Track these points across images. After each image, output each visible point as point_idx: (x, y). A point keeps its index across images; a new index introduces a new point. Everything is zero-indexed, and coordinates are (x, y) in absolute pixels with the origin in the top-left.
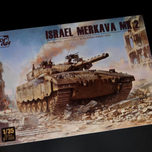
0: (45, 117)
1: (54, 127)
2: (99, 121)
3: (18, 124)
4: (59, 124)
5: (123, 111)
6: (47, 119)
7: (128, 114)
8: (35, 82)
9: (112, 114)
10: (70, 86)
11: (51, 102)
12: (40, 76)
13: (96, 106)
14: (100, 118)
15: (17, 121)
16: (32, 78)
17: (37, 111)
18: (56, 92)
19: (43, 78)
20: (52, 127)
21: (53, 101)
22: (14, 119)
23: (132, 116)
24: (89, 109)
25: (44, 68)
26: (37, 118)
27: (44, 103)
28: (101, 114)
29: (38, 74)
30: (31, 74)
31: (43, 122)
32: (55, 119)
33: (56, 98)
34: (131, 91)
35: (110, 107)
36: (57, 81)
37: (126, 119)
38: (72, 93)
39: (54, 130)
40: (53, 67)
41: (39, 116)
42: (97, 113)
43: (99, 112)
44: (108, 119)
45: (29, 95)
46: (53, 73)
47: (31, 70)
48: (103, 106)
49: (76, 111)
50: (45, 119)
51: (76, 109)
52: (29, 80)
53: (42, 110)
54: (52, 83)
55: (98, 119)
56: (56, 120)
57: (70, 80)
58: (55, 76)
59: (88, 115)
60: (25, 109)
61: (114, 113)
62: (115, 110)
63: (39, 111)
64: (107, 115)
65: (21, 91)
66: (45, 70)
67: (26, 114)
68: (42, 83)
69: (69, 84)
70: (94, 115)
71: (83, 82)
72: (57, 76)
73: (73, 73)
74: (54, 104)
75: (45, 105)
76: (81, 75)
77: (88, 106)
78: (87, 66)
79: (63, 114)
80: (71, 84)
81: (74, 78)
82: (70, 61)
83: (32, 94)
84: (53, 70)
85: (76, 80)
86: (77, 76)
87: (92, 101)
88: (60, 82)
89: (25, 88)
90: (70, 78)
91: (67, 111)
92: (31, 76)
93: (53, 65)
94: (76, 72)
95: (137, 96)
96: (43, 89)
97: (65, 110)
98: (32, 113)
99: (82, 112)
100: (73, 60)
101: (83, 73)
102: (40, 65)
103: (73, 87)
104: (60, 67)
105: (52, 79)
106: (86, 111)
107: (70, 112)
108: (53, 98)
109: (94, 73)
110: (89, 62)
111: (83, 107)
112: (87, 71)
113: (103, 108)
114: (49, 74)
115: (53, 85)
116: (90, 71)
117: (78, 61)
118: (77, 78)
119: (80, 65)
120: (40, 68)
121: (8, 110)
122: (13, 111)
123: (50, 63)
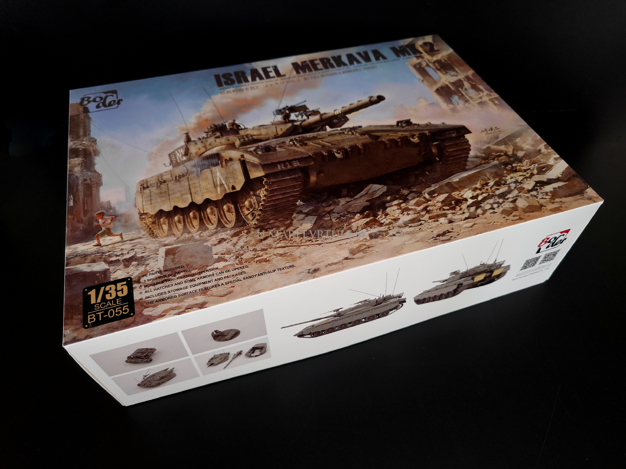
0: (235, 239)
1: (266, 261)
2: (406, 225)
3: (142, 269)
4: (281, 251)
5: (468, 194)
6: (241, 243)
7: (484, 199)
8: (194, 166)
9: (440, 205)
10: (296, 164)
11: (247, 203)
12: (209, 153)
13: (385, 195)
14: (405, 218)
15: (141, 261)
16: (185, 158)
17: (207, 229)
18: (259, 180)
19: (217, 156)
20: (260, 261)
21: (254, 200)
22: (127, 256)
23: (501, 201)
24: (368, 204)
25: (216, 138)
26: (209, 244)
27: (225, 207)
28: (407, 209)
29: (203, 150)
30: (182, 151)
31: (229, 252)
32: (265, 239)
33: (262, 193)
34: (472, 153)
35: (428, 190)
36: (259, 157)
37: (485, 212)
38: (307, 176)
39: (267, 266)
40: (242, 133)
41: (214, 239)
42: (395, 208)
43: (399, 205)
44: (430, 218)
45: (178, 195)
46: (243, 144)
47: (182, 143)
48: (405, 192)
49: (330, 212)
50: (234, 245)
51: (328, 209)
52: (175, 164)
53: (220, 224)
54: (243, 163)
55: (400, 222)
56: (269, 241)
57: (295, 152)
58: (252, 149)
59: (367, 216)
60: (165, 227)
61: (443, 202)
62: (446, 195)
63: (212, 228)
64: (425, 209)
65: (154, 189)
66: (223, 140)
67: (170, 240)
68: (217, 165)
69: (295, 160)
70: (387, 215)
71: (332, 151)
72: (258, 147)
73: (299, 137)
74: (257, 207)
75: (229, 211)
76: (324, 140)
77: (361, 197)
78: (335, 121)
79: (291, 224)
80: (300, 160)
81: (307, 147)
82: (286, 117)
83: (188, 191)
84: (243, 138)
85: (311, 150)
86: (312, 143)
87: (371, 185)
88: (267, 159)
89: (165, 182)
90: (294, 148)
91: (302, 216)
92: (180, 156)
93: (242, 129)
94: (308, 135)
95: (492, 161)
96: (221, 177)
97: (294, 215)
98: (190, 235)
99: (349, 213)
100: (295, 115)
101: (329, 135)
102: (205, 132)
103: (306, 165)
104: (263, 132)
105: (242, 156)
106: (359, 209)
107: (310, 217)
108: (252, 193)
109: (356, 132)
110: (337, 115)
111: (348, 202)
112: (338, 130)
113: (407, 195)
114: (232, 146)
115: (248, 167)
116: (345, 129)
117: (308, 116)
118: (314, 145)
119: (316, 123)
120: (206, 138)
121: (109, 238)
122: (125, 237)
123: (233, 127)
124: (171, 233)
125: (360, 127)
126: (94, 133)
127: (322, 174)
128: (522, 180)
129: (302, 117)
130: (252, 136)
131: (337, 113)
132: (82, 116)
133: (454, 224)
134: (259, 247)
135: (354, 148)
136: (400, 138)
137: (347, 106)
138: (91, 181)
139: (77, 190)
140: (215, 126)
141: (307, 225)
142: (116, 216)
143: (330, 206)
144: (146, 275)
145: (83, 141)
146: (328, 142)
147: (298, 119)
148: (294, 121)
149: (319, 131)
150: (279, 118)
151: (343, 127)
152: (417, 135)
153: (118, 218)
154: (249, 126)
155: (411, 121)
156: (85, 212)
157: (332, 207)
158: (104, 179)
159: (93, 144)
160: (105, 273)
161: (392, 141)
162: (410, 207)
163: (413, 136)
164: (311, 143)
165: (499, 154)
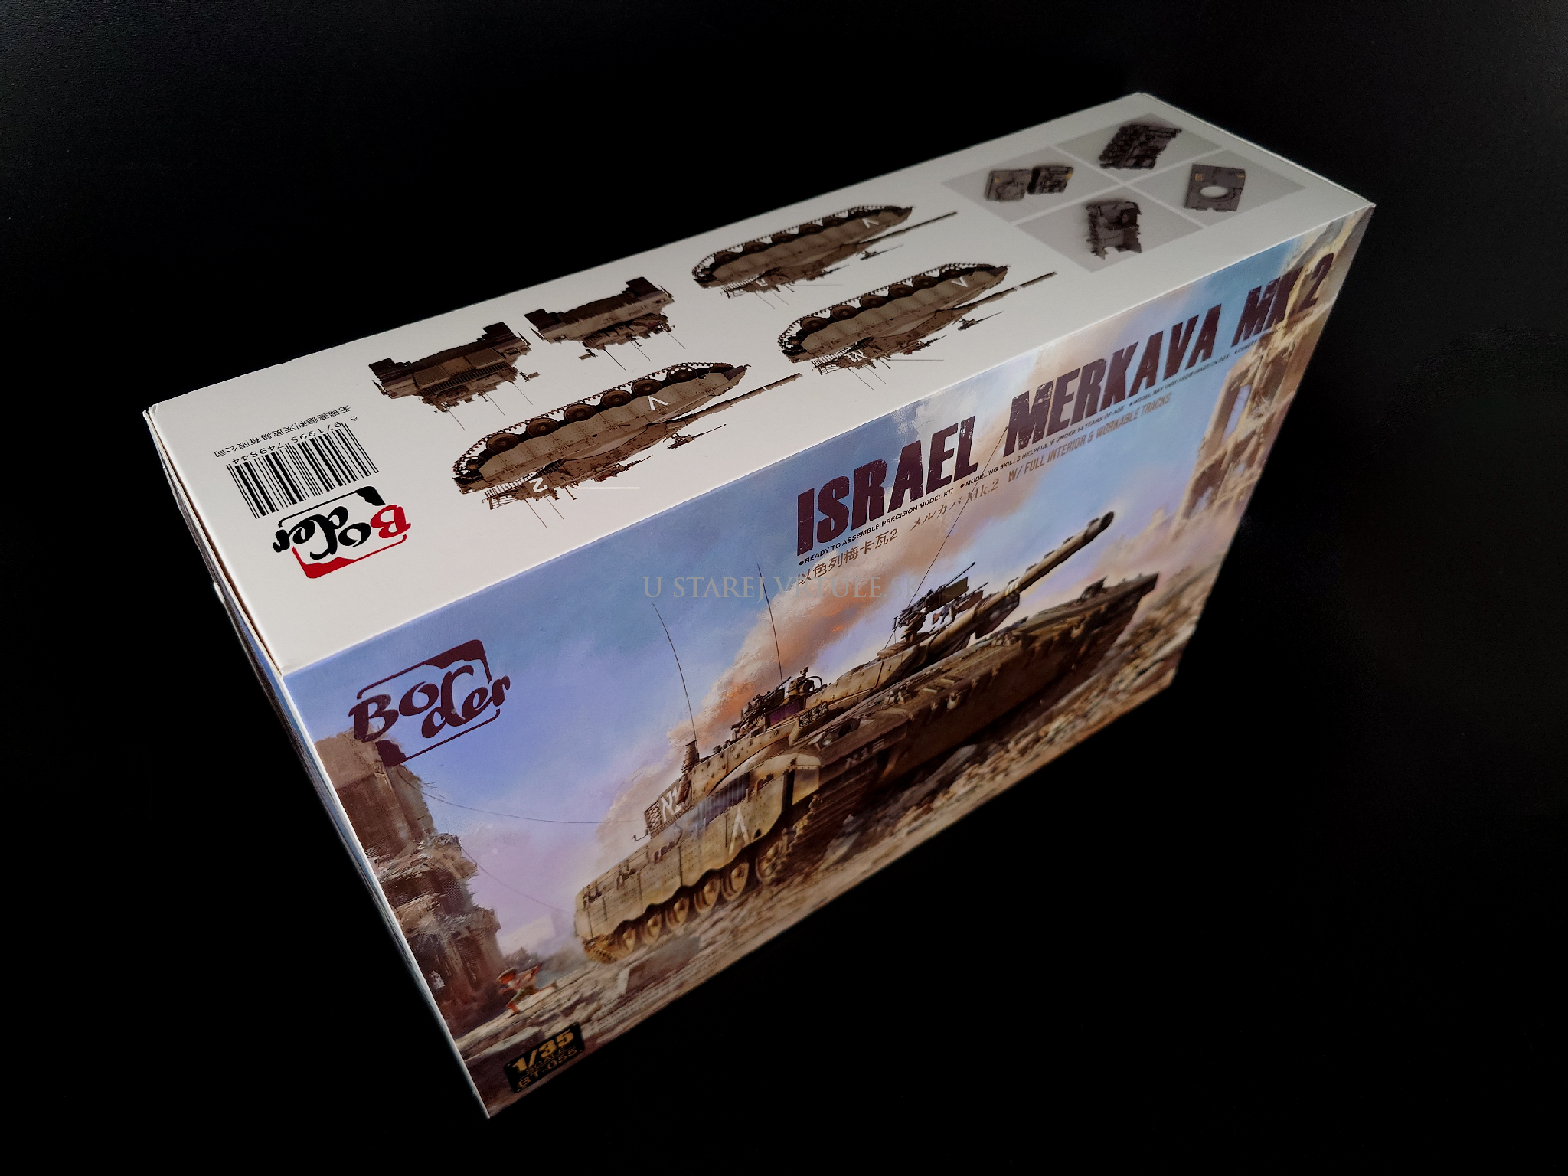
0: (737, 912)
3: (592, 1007)
6: (743, 914)
8: (696, 818)
10: (878, 747)
12: (731, 777)
13: (964, 762)
15: (591, 999)
16: (679, 808)
17: (697, 916)
18: (805, 802)
19: (744, 779)
21: (782, 842)
22: (569, 1003)
24: (936, 785)
25: (756, 733)
26: (696, 935)
27: (734, 873)
29: (720, 774)
30: (675, 793)
31: (723, 932)
32: (779, 892)
33: (801, 824)
34: (1119, 639)
36: (823, 753)
38: (882, 767)
40: (812, 702)
41: (705, 925)
42: (963, 779)
45: (658, 884)
46: (804, 732)
47: (678, 775)
48: (991, 747)
49: (881, 819)
50: (734, 919)
51: (880, 815)
52: (657, 828)
53: (720, 902)
54: (790, 776)
56: (783, 893)
57: (890, 718)
58: (817, 739)
60: (631, 941)
63: (706, 910)
65: (611, 892)
66: (768, 734)
67: (639, 953)
68: (739, 800)
69: (880, 738)
70: (947, 793)
71: (948, 697)
72: (828, 732)
73: (912, 680)
74: (784, 851)
75: (739, 874)
76: (950, 673)
78: (994, 615)
79: (821, 858)
80: (888, 735)
81: (914, 701)
82: (915, 627)
83: (677, 871)
84: (809, 716)
85: (917, 707)
86: (928, 687)
87: (958, 751)
88: (834, 754)
89: (633, 871)
90: (891, 710)
92: (670, 807)
94: (929, 669)
96: (741, 821)
97: (832, 842)
98: (670, 935)
100: (934, 615)
101: (963, 659)
102: (734, 727)
103: (893, 742)
104: (854, 686)
105: (793, 762)
107: (850, 838)
108: (784, 831)
109: (1010, 637)
110: (1009, 594)
111: (912, 792)
112: (984, 640)
113: (991, 753)
114: (780, 745)
115: (796, 783)
116: (999, 633)
117: (955, 614)
118: (927, 693)
119: (960, 629)
120: (732, 743)
121: (532, 997)
122: (560, 984)
123: (799, 689)
124: (638, 946)
125: (1024, 620)
126: (443, 820)
127: (906, 755)
129: (943, 621)
130: (828, 705)
131: (1010, 589)
132: (383, 780)
135: (985, 678)
136: (1061, 633)
137: (1040, 561)
138: (471, 932)
139: (444, 958)
140: (759, 700)
142: (541, 965)
143: (887, 807)
144: (599, 1009)
145: (417, 852)
146: (953, 678)
147: (933, 629)
148: (921, 638)
149: (952, 653)
150: (900, 635)
151: (999, 628)
152: (1088, 619)
153: (544, 966)
154: (834, 677)
155: (1105, 582)
156: (476, 985)
157: (887, 810)
158: (501, 917)
159: (450, 852)
160: (535, 1036)
161: (1047, 645)
164: (925, 689)
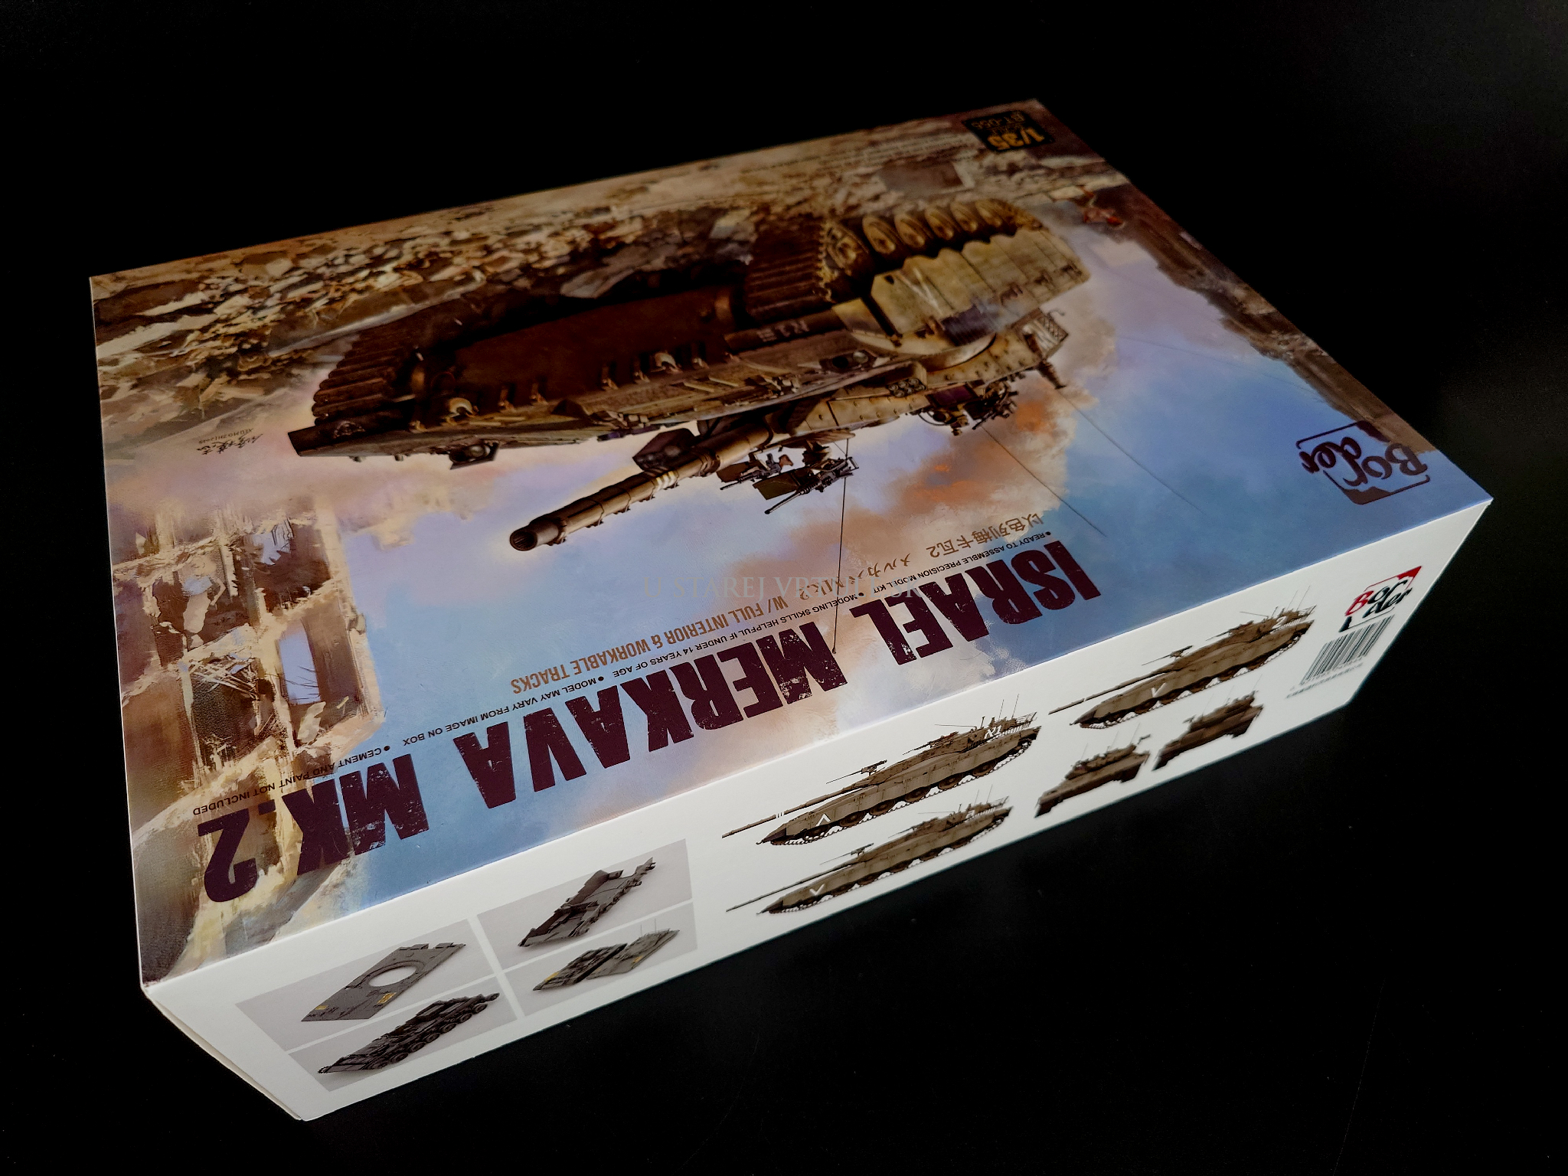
0: (853, 201)
1: (790, 177)
2: (537, 228)
3: (986, 163)
4: (766, 188)
5: (387, 280)
6: (840, 196)
7: (353, 272)
8: (995, 315)
9: (458, 260)
10: (766, 333)
11: (852, 255)
12: (980, 345)
13: (568, 277)
14: (533, 238)
15: (995, 171)
16: (1027, 329)
17: (910, 213)
18: (841, 297)
19: (959, 340)
20: (799, 176)
21: (842, 262)
22: (1020, 175)
23: (322, 270)
24: (605, 260)
25: (979, 383)
26: (896, 194)
27: (892, 247)
28: (527, 252)
29: (998, 350)
30: (1044, 345)
31: (856, 184)
32: (799, 203)
33: (826, 274)
34: (323, 374)
35: (471, 287)
36: (856, 345)
37: (368, 251)
38: (735, 307)
39: (785, 170)
40: (921, 401)
41: (889, 200)
42: (551, 254)
43: (544, 259)
44: (486, 238)
46: (906, 372)
47: (1054, 361)
48: (523, 283)
49: (684, 244)
50: (850, 194)
51: (689, 250)
52: (1039, 316)
53: (888, 220)
54: (889, 330)
55: (546, 231)
56: (791, 200)
57: (772, 363)
58: (879, 362)
59: (611, 239)
60: (985, 213)
61: (448, 265)
62: (436, 278)
63: (902, 216)
64: (491, 253)
65: (1051, 268)
66: (961, 379)
67: (964, 198)
68: (948, 321)
69: (770, 344)
70: (571, 243)
71: (682, 369)
72: (868, 366)
73: (768, 399)
74: (830, 250)
75: (882, 242)
76: (703, 397)
77: (621, 272)
78: (673, 452)
79: (757, 225)
80: (758, 344)
81: (745, 374)
82: (814, 455)
83: (980, 269)
84: (912, 387)
85: (733, 368)
86: (732, 387)
87: (595, 295)
88: (837, 340)
89: (1038, 281)
90: (778, 371)
91: (741, 237)
92: (1040, 334)
93: (926, 410)
94: (747, 406)
95: (283, 357)
96: (926, 299)
97: (753, 239)
98: (934, 205)
99: (647, 245)
100: (792, 465)
101: (691, 409)
102: (1015, 393)
103: (741, 334)
104: (866, 408)
105: (897, 344)
106: (625, 251)
107: (723, 235)
108: (849, 272)
109: (616, 422)
110: (666, 472)
111: (648, 262)
112: (667, 425)
113: (519, 276)
114: (932, 365)
115: (873, 321)
116: (647, 429)
117: (754, 462)
118: (728, 380)
119: (727, 444)
120: (1004, 379)
123: (951, 415)
124: (972, 206)
125: (603, 438)
126: (1286, 371)
127: (704, 314)
128: (241, 314)
129: (770, 456)
130: (892, 394)
131: (670, 479)
132: (1363, 412)
133: (443, 229)
134: (807, 193)
135: (625, 379)
136: (497, 409)
137: (636, 505)
140: (1000, 414)
141: (724, 225)
143: (684, 256)
144: (975, 157)
145: (1292, 351)
146: (692, 389)
147: (780, 450)
148: (794, 443)
149: (719, 420)
150: (835, 451)
151: (651, 435)
152: (448, 419)
153: (1078, 219)
154: (907, 420)
155: (450, 463)
156: (1145, 224)
157: (680, 252)
158: (1164, 276)
160: (1038, 157)
161: (520, 399)
162: (521, 255)
163: (463, 415)
164: (735, 385)
165: (253, 377)
